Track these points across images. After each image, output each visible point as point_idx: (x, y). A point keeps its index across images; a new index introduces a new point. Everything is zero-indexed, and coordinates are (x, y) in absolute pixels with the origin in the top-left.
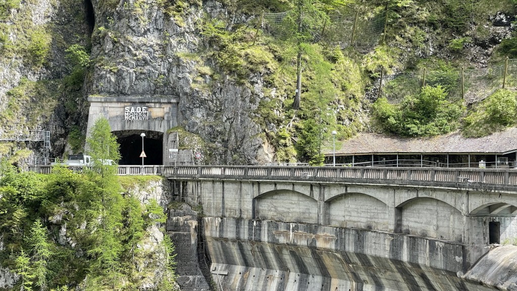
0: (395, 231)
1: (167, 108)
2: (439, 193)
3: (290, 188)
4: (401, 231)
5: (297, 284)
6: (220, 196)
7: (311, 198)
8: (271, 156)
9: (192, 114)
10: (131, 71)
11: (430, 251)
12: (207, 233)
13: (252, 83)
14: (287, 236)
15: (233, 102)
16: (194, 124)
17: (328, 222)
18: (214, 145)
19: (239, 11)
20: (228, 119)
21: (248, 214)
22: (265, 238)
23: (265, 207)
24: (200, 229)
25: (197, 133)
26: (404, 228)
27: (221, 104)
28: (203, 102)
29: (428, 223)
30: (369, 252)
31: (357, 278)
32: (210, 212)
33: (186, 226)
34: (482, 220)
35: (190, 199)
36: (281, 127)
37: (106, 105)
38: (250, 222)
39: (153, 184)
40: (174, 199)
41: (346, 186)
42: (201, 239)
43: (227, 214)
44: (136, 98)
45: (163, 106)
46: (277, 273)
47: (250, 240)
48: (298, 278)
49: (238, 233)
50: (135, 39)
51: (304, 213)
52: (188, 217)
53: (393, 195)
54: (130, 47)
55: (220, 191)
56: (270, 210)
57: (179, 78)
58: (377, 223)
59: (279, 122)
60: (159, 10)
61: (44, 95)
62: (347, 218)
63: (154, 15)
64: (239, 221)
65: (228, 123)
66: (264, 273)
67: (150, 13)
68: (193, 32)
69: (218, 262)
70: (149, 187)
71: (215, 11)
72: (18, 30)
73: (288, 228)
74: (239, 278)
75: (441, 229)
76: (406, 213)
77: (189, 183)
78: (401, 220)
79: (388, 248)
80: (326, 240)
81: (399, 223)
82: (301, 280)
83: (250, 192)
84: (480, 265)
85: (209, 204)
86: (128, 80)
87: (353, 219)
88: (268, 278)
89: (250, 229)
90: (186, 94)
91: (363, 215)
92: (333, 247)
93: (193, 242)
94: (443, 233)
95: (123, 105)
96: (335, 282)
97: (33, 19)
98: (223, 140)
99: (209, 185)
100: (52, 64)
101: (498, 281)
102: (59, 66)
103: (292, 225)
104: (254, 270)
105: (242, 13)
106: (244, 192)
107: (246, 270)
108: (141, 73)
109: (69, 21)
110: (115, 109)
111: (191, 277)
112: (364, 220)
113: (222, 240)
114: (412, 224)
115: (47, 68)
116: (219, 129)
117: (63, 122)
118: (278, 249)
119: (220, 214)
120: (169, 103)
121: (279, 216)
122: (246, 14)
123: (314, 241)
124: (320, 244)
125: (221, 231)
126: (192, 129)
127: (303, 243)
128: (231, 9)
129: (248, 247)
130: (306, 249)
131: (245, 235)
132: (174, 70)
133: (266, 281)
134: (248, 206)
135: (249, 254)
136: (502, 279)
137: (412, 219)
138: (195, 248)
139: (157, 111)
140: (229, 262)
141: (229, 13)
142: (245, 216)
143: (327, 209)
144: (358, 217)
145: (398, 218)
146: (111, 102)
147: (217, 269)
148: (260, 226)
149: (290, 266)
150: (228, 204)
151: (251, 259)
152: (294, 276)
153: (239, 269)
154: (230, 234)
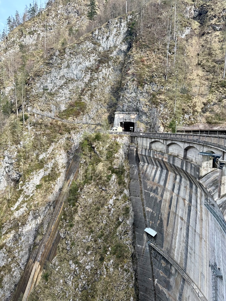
0: (184, 158)
1: (136, 115)
2: (196, 145)
3: (158, 140)
4: (186, 158)
5: (160, 171)
6: (142, 141)
7: (163, 143)
8: (163, 130)
9: (142, 117)
10: (126, 104)
11: (191, 168)
12: (139, 153)
13: (160, 107)
14: (157, 156)
15: (154, 113)
16: (142, 120)
17: (168, 152)
18: (147, 126)
19: (160, 85)
20: (152, 118)
21: (148, 148)
22: (151, 156)
23: (153, 146)
24: (137, 151)
25: (143, 122)
26: (187, 157)
27: (151, 114)
28: (146, 113)
29: (193, 156)
30: (175, 165)
31: (175, 173)
32: (139, 146)
33: (133, 150)
34: (210, 157)
35: (135, 142)
36: (167, 121)
37: (120, 114)
38: (148, 150)
39: (125, 137)
40: (132, 142)
41: (172, 140)
42: (137, 154)
43: (143, 147)
44: (127, 113)
45: (135, 115)
46: (155, 167)
47: (148, 156)
48: (160, 169)
49: (145, 153)
50: (128, 95)
51: (162, 149)
52: (134, 147)
53: (184, 144)
54: (127, 98)
55: (142, 140)
56: (154, 147)
57: (139, 106)
58: (180, 154)
59: (167, 119)
60: (136, 86)
61: (106, 112)
62: (173, 151)
63: (134, 88)
64: (146, 149)
65: (152, 120)
66: (152, 166)
67: (133, 87)
68: (145, 92)
69: (142, 161)
70: (123, 138)
71: (153, 85)
72: (101, 94)
73: (157, 153)
74: (146, 167)
75: (196, 159)
76: (188, 152)
77: (135, 137)
78: (186, 154)
79: (180, 164)
80: (166, 159)
81: (185, 155)
82: (161, 170)
83: (149, 141)
84: (206, 177)
85: (140, 144)
86: (125, 107)
87: (174, 152)
88: (153, 168)
89: (148, 152)
90: (141, 111)
91: (177, 151)
92: (167, 161)
93: (135, 155)
94: (197, 161)
95: (124, 114)
96: (170, 173)
97: (105, 91)
98: (150, 125)
99: (140, 138)
100: (109, 104)
101: (208, 187)
102: (111, 104)
103: (158, 152)
104: (150, 165)
105: (161, 85)
106: (148, 140)
107: (148, 165)
108: (129, 105)
109: (116, 92)
110: (121, 116)
111: (133, 165)
112: (177, 153)
113: (142, 155)
114: (189, 156)
115: (108, 105)
116: (149, 121)
117: (111, 119)
118: (155, 159)
119: (142, 147)
120: (136, 114)
121: (156, 149)
122: (163, 86)
123: (163, 158)
124: (164, 160)
125: (142, 152)
126: (142, 121)
127: (160, 158)
128: (158, 84)
129: (148, 158)
130: (161, 161)
131: (147, 154)
132: (138, 104)
133: (152, 169)
134: (148, 145)
135: (148, 160)
136: (209, 186)
137: (189, 154)
138: (135, 157)
139: (133, 116)
140: (144, 162)
141: (157, 86)
142: (147, 148)
143: (167, 148)
144: (175, 151)
145: (185, 153)
146: (121, 114)
147: (141, 163)
148: (150, 152)
149: (158, 165)
150: (144, 144)
151: (149, 162)
152: (159, 169)
153: (146, 164)
154: (144, 154)
